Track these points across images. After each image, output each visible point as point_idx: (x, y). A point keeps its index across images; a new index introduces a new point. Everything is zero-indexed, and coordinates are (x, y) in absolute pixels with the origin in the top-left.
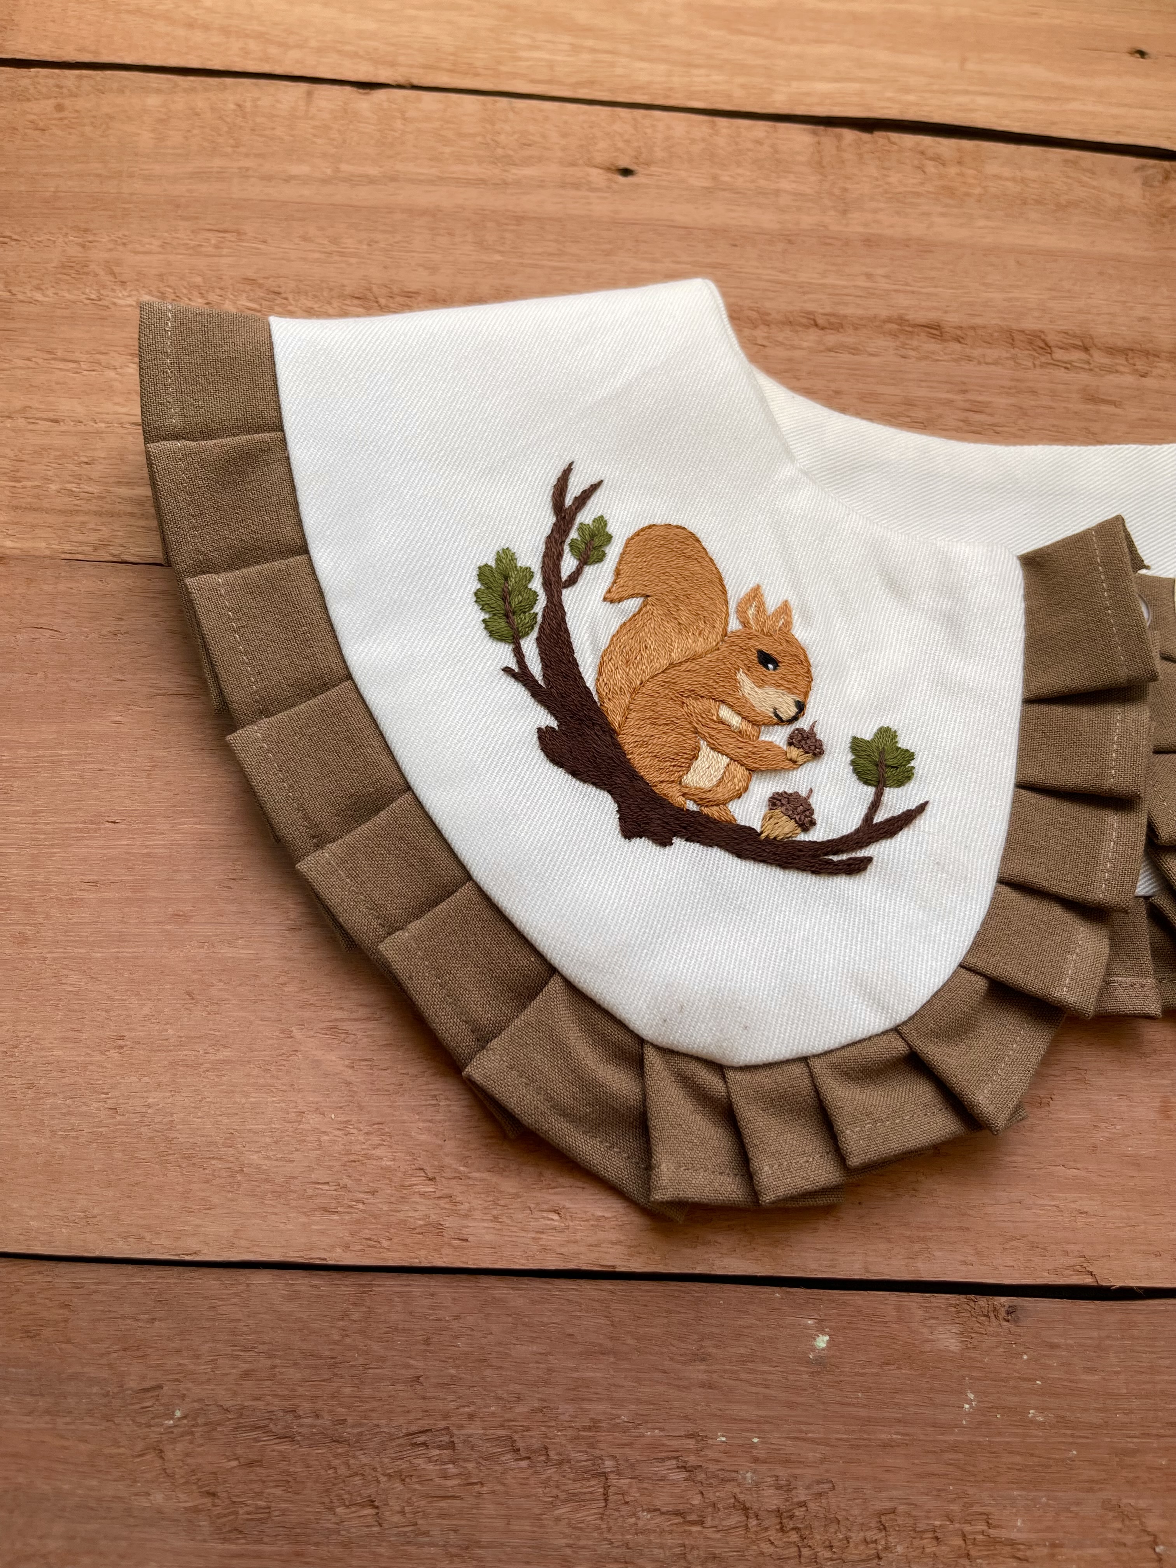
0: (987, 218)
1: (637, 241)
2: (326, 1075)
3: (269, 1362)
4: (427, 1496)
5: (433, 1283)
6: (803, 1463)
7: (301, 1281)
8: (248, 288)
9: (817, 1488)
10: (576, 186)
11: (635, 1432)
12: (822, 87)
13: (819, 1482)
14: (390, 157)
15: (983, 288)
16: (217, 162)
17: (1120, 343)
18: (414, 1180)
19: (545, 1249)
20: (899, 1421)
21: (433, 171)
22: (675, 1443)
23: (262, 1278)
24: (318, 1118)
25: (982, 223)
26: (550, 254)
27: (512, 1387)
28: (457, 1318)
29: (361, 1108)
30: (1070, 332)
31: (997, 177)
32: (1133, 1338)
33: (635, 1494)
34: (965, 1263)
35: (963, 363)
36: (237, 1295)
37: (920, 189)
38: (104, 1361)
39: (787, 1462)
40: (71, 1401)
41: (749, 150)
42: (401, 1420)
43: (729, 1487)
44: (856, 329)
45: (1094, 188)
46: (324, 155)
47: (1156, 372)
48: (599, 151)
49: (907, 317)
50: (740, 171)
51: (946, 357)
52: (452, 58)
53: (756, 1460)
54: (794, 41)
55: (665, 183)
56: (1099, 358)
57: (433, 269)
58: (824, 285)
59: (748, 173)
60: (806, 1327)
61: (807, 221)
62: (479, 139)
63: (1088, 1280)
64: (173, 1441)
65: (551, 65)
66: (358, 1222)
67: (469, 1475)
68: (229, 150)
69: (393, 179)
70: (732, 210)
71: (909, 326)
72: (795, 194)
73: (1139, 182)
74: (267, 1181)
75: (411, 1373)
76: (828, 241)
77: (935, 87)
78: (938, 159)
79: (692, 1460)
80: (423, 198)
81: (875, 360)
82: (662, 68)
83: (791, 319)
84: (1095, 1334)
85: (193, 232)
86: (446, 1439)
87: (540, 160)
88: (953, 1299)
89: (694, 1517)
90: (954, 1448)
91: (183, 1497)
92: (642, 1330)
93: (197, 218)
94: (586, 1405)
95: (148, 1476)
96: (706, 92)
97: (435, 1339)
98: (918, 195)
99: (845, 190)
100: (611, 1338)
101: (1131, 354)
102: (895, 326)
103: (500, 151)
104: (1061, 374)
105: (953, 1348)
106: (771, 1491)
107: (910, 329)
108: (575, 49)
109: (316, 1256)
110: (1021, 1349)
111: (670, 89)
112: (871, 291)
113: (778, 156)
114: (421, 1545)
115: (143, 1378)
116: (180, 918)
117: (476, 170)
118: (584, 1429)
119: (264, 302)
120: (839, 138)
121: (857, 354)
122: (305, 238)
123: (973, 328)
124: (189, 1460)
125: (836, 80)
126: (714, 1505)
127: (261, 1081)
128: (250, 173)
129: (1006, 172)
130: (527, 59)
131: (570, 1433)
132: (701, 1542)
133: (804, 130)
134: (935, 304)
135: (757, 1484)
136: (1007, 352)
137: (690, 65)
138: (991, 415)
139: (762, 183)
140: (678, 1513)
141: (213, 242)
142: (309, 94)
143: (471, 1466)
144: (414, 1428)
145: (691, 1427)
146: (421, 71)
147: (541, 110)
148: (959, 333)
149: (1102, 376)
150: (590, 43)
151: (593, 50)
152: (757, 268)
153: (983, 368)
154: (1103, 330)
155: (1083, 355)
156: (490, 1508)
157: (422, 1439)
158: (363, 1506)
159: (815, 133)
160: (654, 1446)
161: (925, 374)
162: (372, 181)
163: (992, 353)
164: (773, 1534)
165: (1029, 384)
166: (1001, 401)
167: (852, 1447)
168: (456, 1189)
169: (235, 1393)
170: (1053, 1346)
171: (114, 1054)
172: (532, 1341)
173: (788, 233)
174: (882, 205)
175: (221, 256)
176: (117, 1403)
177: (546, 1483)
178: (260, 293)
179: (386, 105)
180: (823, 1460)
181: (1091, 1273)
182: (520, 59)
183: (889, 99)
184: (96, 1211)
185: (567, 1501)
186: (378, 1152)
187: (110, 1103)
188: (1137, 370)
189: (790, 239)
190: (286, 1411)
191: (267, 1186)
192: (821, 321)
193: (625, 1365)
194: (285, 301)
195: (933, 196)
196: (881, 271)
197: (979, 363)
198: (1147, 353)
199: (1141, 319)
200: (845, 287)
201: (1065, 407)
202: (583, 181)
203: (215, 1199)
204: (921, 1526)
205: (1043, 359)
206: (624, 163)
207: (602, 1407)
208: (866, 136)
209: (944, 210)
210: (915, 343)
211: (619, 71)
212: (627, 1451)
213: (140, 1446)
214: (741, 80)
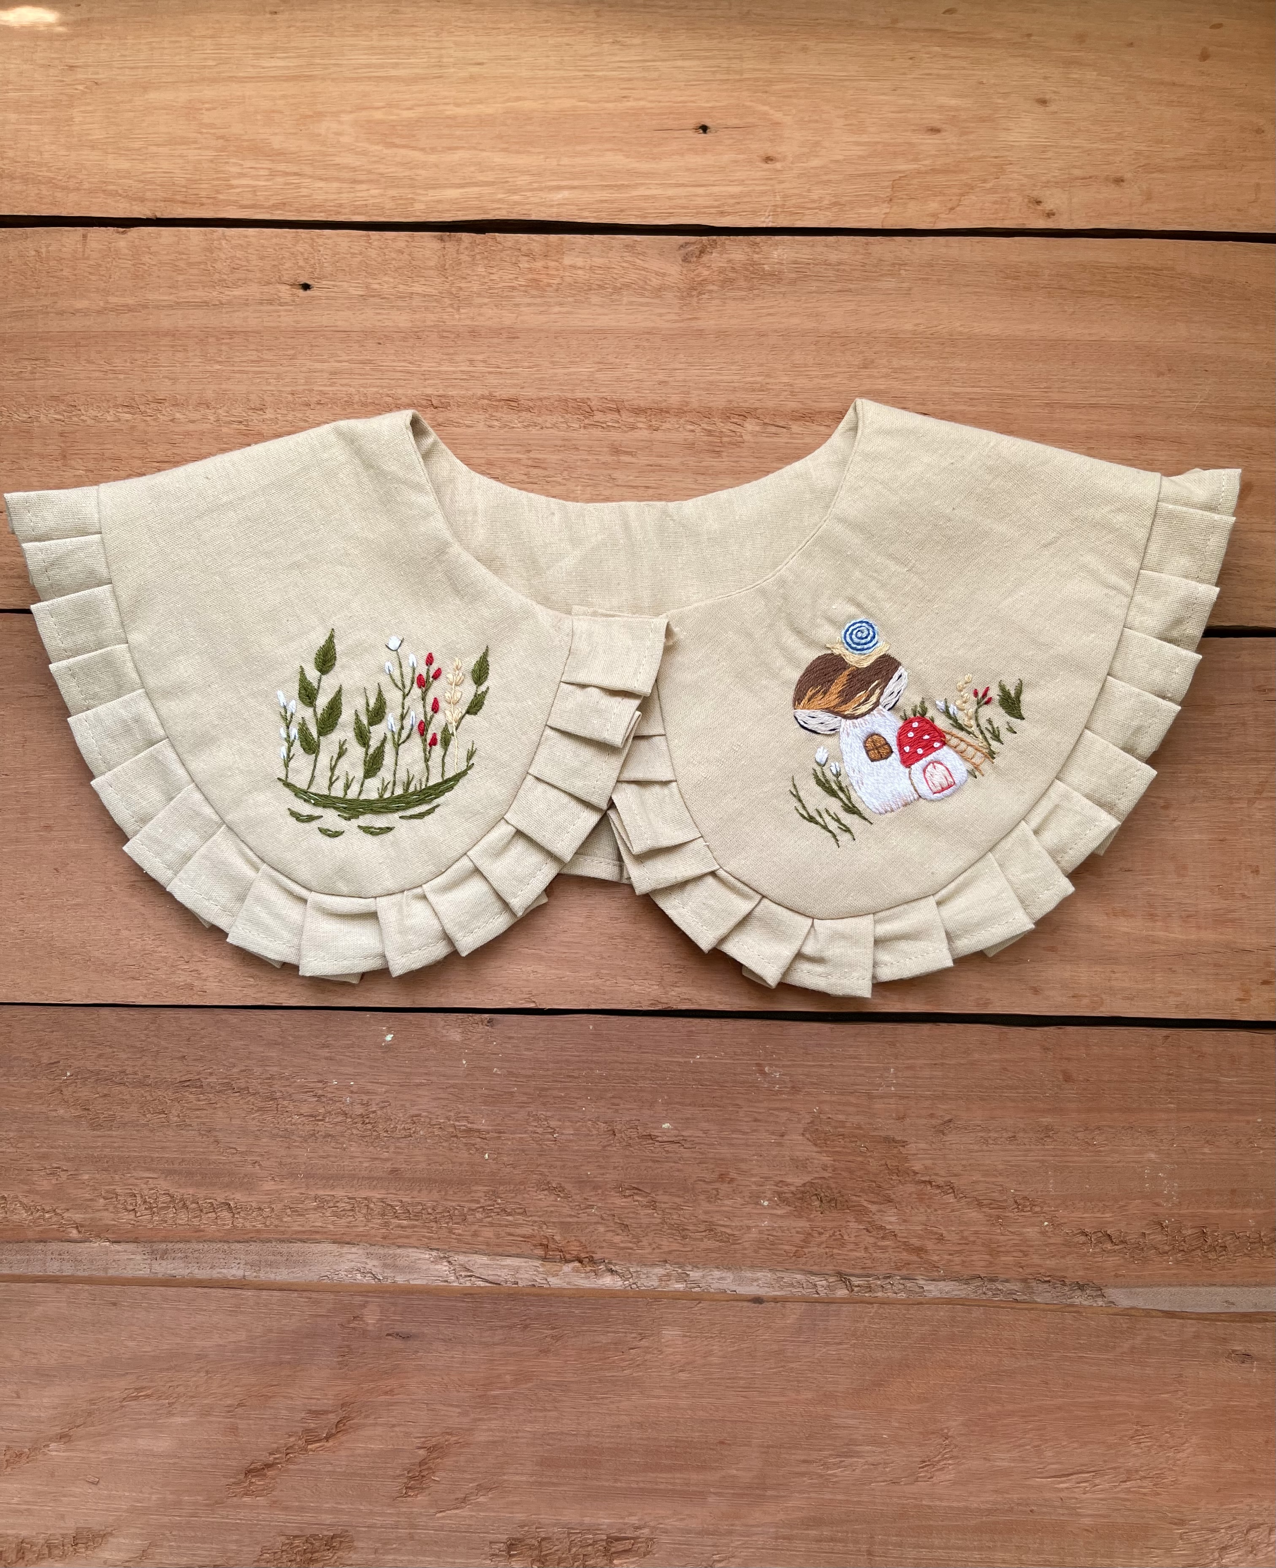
0: (561, 304)
1: (312, 346)
2: (131, 910)
3: (111, 1050)
4: (189, 1109)
5: (191, 1012)
6: (376, 1094)
7: (124, 1012)
8: (54, 403)
9: (383, 1105)
10: (270, 302)
11: (292, 1080)
12: (452, 193)
13: (383, 1102)
14: (142, 288)
15: (550, 366)
16: (28, 302)
17: (642, 404)
18: (179, 963)
19: (246, 996)
20: (426, 1074)
21: (172, 297)
22: (312, 1085)
23: (105, 1011)
24: (127, 932)
25: (557, 309)
26: (252, 361)
27: (231, 1060)
28: (202, 1029)
29: (149, 927)
30: (609, 397)
31: (573, 267)
32: (553, 1034)
33: (291, 1107)
34: (466, 998)
35: (530, 428)
36: (93, 1019)
37: (515, 283)
38: (30, 1051)
39: (367, 1093)
40: (16, 1070)
41: (394, 259)
42: (176, 1076)
43: (338, 1104)
44: (459, 406)
45: (644, 269)
46: (98, 290)
47: (666, 426)
48: (287, 270)
49: (495, 394)
50: (386, 279)
51: (519, 425)
52: (184, 190)
53: (352, 1092)
54: (433, 150)
55: (333, 294)
56: (627, 418)
57: (174, 380)
58: (439, 372)
59: (392, 280)
60: (382, 1031)
61: (431, 318)
62: (202, 266)
63: (532, 1005)
64: (67, 1086)
65: (254, 190)
66: (151, 984)
67: (210, 1100)
68: (34, 291)
69: (145, 307)
70: (379, 314)
71: (497, 400)
72: (425, 296)
73: (680, 259)
74: (103, 964)
75: (180, 1054)
76: (445, 334)
77: (535, 185)
78: (529, 254)
79: (320, 1092)
80: (166, 322)
81: (470, 430)
82: (336, 185)
83: (415, 401)
84: (533, 1032)
85: (15, 361)
86: (199, 1084)
87: (246, 281)
88: (460, 1016)
89: (320, 1118)
90: (453, 1086)
91: (73, 1111)
92: (297, 1033)
93: (17, 350)
94: (268, 1068)
95: (56, 1102)
96: (366, 205)
97: (192, 1038)
98: (513, 288)
99: (461, 288)
100: (281, 1037)
101: (649, 412)
102: (486, 401)
103: (217, 276)
104: (597, 433)
105: (458, 1039)
106: (359, 1106)
107: (497, 403)
108: (273, 174)
109: (130, 1001)
110: (493, 1039)
111: (341, 205)
112: (472, 374)
113: (414, 263)
114: (188, 1130)
115: (50, 1058)
116: (48, 828)
117: (201, 294)
118: (267, 1079)
119: (65, 414)
120: (459, 240)
121: (459, 427)
122: (89, 362)
123: (541, 399)
124: (75, 1095)
125: (462, 186)
126: (330, 1112)
127: (97, 914)
128: (49, 309)
129: (579, 262)
130: (237, 187)
131: (259, 1081)
132: (323, 1129)
133: (435, 237)
134: (516, 381)
135: (352, 1103)
136: (563, 417)
137: (355, 181)
138: (545, 469)
139: (402, 288)
140: (312, 1116)
141: (29, 368)
142: (85, 236)
143: (211, 1096)
144: (183, 1079)
145: (320, 1078)
146: (162, 204)
147: (246, 237)
148: (531, 404)
149: (626, 432)
150: (282, 167)
151: (287, 174)
152: (394, 361)
153: (545, 431)
154: (632, 394)
155: (616, 416)
156: (220, 1113)
157: (188, 1083)
158: (160, 1113)
159: (442, 239)
160: (302, 1087)
161: (504, 439)
162: (131, 310)
163: (550, 420)
164: (359, 1125)
165: (574, 442)
166: (554, 458)
167: (401, 1086)
168: (200, 967)
169: (95, 1064)
170: (510, 1038)
171: (19, 902)
172: (241, 1039)
173: (416, 330)
174: (486, 300)
175: (35, 379)
176: (39, 1069)
177: (247, 1103)
178: (63, 407)
179: (137, 242)
180: (386, 1092)
181: (534, 1002)
182: (232, 187)
183: (499, 201)
184: (18, 981)
185: (257, 1111)
186: (160, 949)
187: (20, 927)
188: (651, 426)
189: (416, 335)
190: (121, 1072)
191: (103, 967)
192: (434, 402)
193: (287, 1050)
194: (79, 412)
195: (523, 288)
196: (480, 357)
197: (542, 428)
198: (661, 410)
199: (661, 383)
200: (454, 372)
201: (597, 459)
202: (276, 297)
203: (78, 974)
204: (433, 1122)
205: (586, 421)
206: (303, 280)
207: (275, 1069)
208: (478, 237)
209: (529, 300)
210: (498, 415)
211: (304, 192)
212: (287, 1088)
213: (51, 1089)
214: (392, 192)
